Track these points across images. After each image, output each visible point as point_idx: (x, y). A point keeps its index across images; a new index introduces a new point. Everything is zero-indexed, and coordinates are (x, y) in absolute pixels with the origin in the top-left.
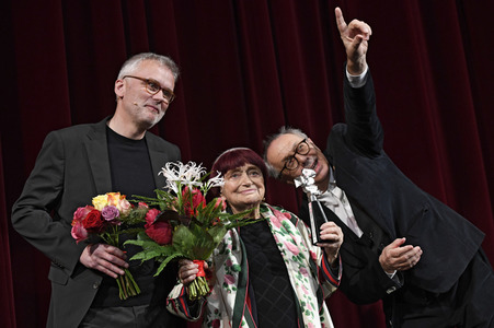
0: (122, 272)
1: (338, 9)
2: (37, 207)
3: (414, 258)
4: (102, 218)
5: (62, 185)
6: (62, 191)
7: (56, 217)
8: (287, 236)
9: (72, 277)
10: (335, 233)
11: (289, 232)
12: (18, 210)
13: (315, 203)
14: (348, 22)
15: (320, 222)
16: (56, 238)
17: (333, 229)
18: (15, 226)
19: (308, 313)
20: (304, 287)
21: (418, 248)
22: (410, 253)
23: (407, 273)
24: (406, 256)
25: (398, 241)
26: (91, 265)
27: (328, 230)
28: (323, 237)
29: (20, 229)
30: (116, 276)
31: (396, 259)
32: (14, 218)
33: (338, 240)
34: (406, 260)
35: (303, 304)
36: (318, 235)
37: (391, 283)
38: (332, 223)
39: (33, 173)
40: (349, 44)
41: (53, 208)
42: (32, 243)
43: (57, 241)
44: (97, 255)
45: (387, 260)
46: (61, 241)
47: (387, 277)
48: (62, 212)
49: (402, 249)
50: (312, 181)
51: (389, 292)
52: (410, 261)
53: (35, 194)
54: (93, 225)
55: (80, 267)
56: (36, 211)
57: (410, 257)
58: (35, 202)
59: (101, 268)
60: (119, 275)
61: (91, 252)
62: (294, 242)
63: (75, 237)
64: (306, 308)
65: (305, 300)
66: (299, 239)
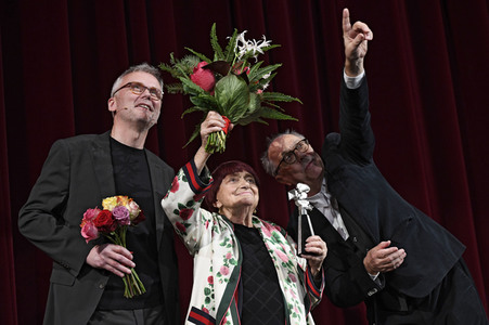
0: (129, 271)
1: (346, 10)
2: (44, 212)
3: (398, 260)
4: (113, 217)
5: (68, 190)
6: (68, 196)
7: (61, 221)
8: (277, 245)
9: (78, 277)
10: (319, 247)
11: (278, 242)
12: (25, 214)
13: (304, 217)
14: (352, 23)
15: (307, 234)
16: (62, 240)
17: (318, 243)
18: (21, 230)
19: (295, 316)
20: (292, 292)
21: (402, 250)
22: (395, 255)
23: (390, 274)
24: (391, 257)
25: (383, 243)
26: (98, 264)
27: (313, 243)
28: (308, 249)
29: (26, 232)
30: (122, 275)
31: (380, 260)
32: (21, 222)
33: (322, 254)
34: (390, 262)
35: (291, 307)
36: (303, 247)
37: (373, 285)
38: (318, 237)
39: (40, 179)
40: (349, 44)
41: (58, 212)
42: (38, 245)
43: (64, 243)
44: (105, 254)
45: (372, 261)
46: (68, 242)
47: (370, 279)
48: (67, 216)
49: (387, 250)
50: (305, 195)
51: (370, 294)
52: (394, 262)
53: (42, 199)
54: (105, 223)
55: (87, 267)
56: (43, 215)
57: (395, 259)
58: (42, 206)
59: (108, 267)
60: (125, 273)
61: (99, 251)
62: (284, 250)
63: (85, 236)
64: (293, 311)
65: (293, 303)
66: (288, 248)
